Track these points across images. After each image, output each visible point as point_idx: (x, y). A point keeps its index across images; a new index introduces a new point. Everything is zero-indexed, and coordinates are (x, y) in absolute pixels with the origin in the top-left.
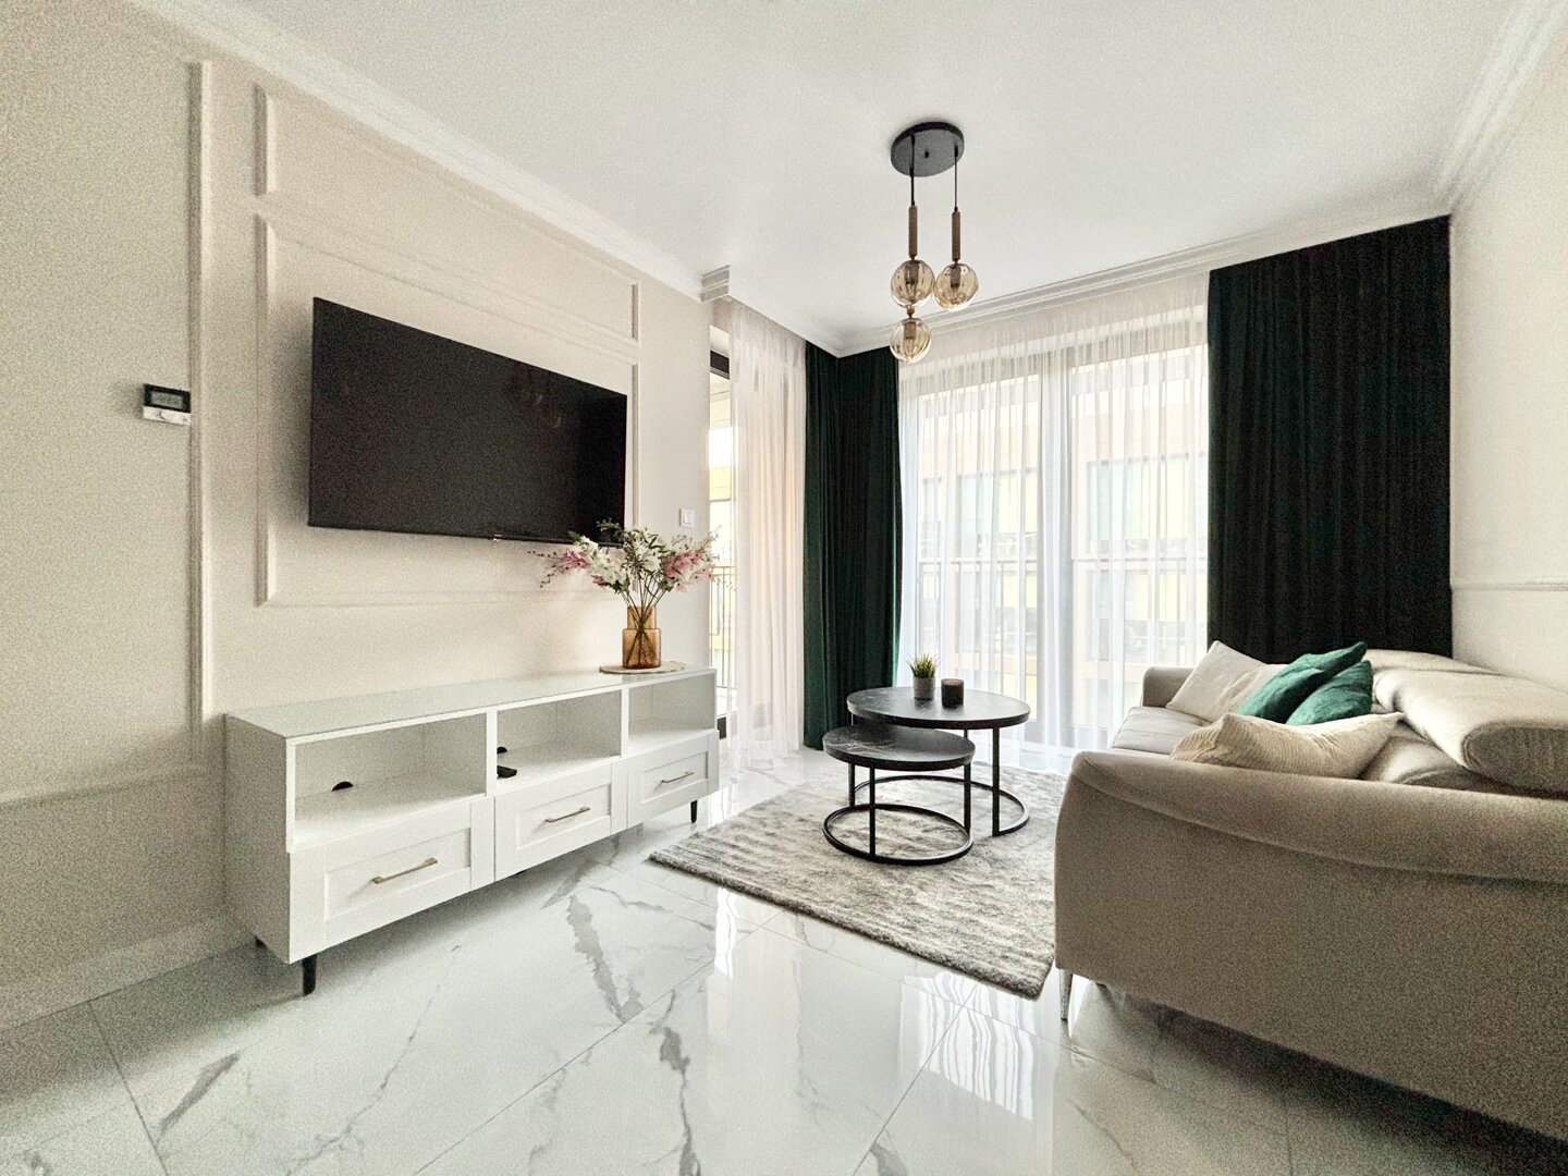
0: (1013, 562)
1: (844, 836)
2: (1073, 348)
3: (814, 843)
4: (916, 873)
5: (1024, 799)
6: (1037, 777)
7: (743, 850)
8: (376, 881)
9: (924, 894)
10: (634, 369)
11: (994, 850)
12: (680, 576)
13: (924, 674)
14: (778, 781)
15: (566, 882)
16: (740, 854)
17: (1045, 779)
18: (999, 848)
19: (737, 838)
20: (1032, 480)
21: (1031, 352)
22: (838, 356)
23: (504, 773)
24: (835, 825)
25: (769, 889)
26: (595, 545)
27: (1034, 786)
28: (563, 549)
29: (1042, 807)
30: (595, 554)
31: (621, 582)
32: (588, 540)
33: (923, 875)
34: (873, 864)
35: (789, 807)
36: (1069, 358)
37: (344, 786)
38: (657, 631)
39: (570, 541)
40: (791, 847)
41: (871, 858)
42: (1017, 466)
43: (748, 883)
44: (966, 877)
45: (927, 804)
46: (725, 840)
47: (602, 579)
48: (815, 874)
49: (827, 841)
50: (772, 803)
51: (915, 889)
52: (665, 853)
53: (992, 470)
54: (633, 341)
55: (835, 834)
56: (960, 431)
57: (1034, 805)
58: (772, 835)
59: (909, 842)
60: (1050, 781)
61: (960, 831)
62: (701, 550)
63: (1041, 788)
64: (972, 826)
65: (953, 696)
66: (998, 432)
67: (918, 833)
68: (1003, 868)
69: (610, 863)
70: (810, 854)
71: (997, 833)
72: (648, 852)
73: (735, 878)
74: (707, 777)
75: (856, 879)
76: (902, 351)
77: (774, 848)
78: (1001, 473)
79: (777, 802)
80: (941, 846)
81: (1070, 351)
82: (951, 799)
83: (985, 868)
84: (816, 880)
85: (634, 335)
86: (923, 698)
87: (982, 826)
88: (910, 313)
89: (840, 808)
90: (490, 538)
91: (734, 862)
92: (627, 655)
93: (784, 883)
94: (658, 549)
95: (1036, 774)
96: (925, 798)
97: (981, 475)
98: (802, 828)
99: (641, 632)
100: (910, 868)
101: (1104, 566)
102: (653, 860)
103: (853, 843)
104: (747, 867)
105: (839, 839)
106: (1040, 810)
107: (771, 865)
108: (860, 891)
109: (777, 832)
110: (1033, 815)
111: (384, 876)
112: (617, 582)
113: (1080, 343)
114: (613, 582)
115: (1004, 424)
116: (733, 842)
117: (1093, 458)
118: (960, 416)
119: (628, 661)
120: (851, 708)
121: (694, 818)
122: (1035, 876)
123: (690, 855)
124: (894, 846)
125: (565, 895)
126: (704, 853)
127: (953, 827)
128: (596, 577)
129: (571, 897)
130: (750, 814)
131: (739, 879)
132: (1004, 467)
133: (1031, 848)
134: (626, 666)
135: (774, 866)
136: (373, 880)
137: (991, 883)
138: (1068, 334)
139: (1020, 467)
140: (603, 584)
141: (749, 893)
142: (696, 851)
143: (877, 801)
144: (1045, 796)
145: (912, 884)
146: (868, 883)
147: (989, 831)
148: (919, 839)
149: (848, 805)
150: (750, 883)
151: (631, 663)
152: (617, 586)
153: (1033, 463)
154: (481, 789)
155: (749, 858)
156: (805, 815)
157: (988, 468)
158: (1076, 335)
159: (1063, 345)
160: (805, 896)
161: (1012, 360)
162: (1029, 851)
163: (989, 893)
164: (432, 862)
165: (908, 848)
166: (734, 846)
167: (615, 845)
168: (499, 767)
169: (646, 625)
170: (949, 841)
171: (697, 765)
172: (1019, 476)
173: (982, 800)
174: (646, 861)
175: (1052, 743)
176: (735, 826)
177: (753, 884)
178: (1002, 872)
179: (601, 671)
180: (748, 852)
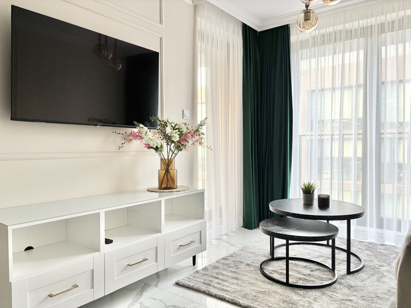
0: (351, 134)
1: (271, 273)
2: (384, 23)
3: (256, 277)
4: (311, 293)
5: (360, 255)
6: (364, 244)
7: (221, 280)
8: (50, 296)
9: (318, 304)
10: (161, 39)
11: (348, 281)
12: (187, 143)
13: (308, 192)
14: (232, 245)
15: (136, 295)
16: (220, 282)
17: (368, 244)
18: (351, 280)
19: (217, 274)
20: (361, 91)
21: (361, 26)
22: (259, 30)
23: (108, 241)
24: (265, 267)
25: (238, 300)
26: (146, 128)
27: (364, 248)
28: (130, 130)
29: (369, 259)
30: (146, 133)
31: (159, 147)
32: (142, 126)
33: (315, 294)
34: (288, 288)
35: (241, 259)
36: (382, 29)
37: (29, 248)
38: (175, 171)
39: (134, 126)
40: (245, 278)
41: (287, 284)
42: (354, 83)
43: (227, 296)
44: (337, 295)
45: (310, 257)
46: (211, 274)
47: (149, 145)
48: (259, 292)
49: (262, 276)
50: (232, 256)
51: (312, 301)
52: (183, 281)
53: (340, 86)
54: (160, 25)
55: (266, 272)
56: (323, 66)
57: (365, 258)
58: (235, 272)
59: (304, 277)
60: (371, 246)
61: (330, 271)
62: (197, 130)
63: (367, 250)
64: (336, 269)
65: (324, 203)
66: (343, 65)
67: (308, 272)
68: (355, 291)
69: (156, 286)
70: (255, 282)
71: (349, 272)
72: (175, 280)
73: (221, 294)
74: (201, 243)
75: (281, 295)
76: (301, 26)
77: (237, 279)
78: (344, 88)
79: (234, 256)
80: (322, 279)
81: (382, 25)
82: (322, 255)
83: (346, 291)
84: (261, 296)
85: (161, 22)
86: (308, 204)
87: (341, 269)
88: (307, 6)
89: (266, 259)
90: (96, 125)
91: (218, 286)
92: (161, 183)
93: (245, 296)
94: (177, 130)
95: (363, 242)
96: (308, 254)
97: (334, 89)
98: (248, 269)
99: (167, 171)
100: (308, 290)
101: (400, 136)
102: (177, 284)
103: (276, 276)
104: (225, 288)
105: (269, 274)
106: (369, 261)
107: (237, 287)
108: (284, 302)
109: (237, 271)
110: (366, 264)
111: (54, 294)
112: (157, 146)
113: (388, 21)
114: (155, 147)
115: (347, 62)
116: (215, 275)
117: (395, 79)
118: (323, 58)
119: (161, 185)
120: (271, 209)
121: (194, 263)
122: (373, 295)
123: (196, 282)
124: (297, 278)
125: (137, 302)
126: (203, 281)
127: (326, 269)
128: (146, 144)
129: (140, 303)
130: (222, 261)
131: (223, 295)
132: (346, 84)
133: (368, 281)
134: (160, 188)
135: (238, 288)
136: (49, 296)
137: (350, 298)
138: (381, 16)
139: (355, 83)
140: (149, 147)
141: (228, 302)
142: (198, 280)
143: (290, 256)
144: (370, 254)
145: (310, 298)
146: (288, 297)
147: (345, 271)
148: (309, 275)
149: (271, 258)
150: (228, 296)
151: (163, 186)
152: (157, 149)
153: (361, 81)
154: (98, 250)
155: (225, 284)
156: (249, 263)
157: (338, 84)
158: (386, 17)
159: (379, 22)
160: (256, 303)
161: (351, 30)
162: (367, 282)
163: (351, 304)
164: (76, 286)
165: (304, 280)
166: (216, 278)
167: (158, 277)
168: (105, 239)
169: (170, 168)
170: (325, 276)
171: (197, 237)
172: (354, 89)
173: (341, 256)
174: (174, 284)
175: (371, 226)
176: (215, 267)
177: (230, 297)
178: (355, 293)
179: (148, 191)
180: (224, 281)
